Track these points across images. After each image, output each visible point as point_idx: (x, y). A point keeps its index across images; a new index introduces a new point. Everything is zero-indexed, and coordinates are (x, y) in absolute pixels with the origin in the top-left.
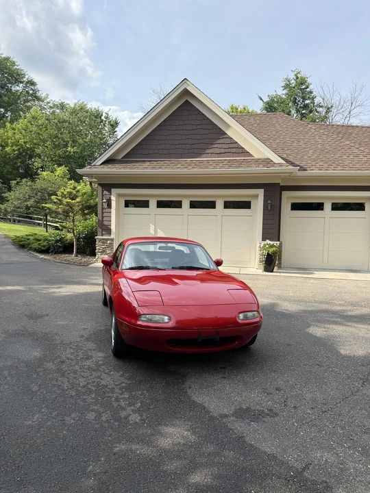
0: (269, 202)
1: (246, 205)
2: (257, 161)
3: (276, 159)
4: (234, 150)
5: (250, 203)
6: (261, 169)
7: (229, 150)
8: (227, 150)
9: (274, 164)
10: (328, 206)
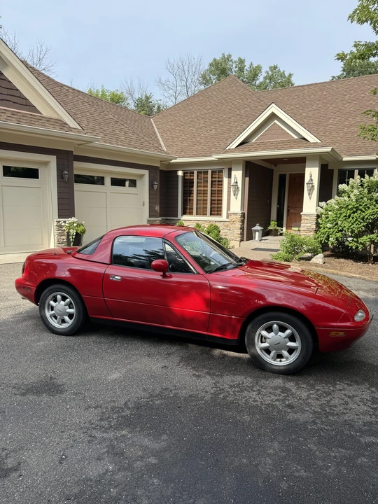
0: (66, 172)
1: (32, 174)
2: (49, 120)
3: (72, 123)
4: (15, 99)
5: (37, 171)
6: (58, 131)
7: (8, 98)
8: (5, 97)
9: (70, 129)
10: (108, 181)
